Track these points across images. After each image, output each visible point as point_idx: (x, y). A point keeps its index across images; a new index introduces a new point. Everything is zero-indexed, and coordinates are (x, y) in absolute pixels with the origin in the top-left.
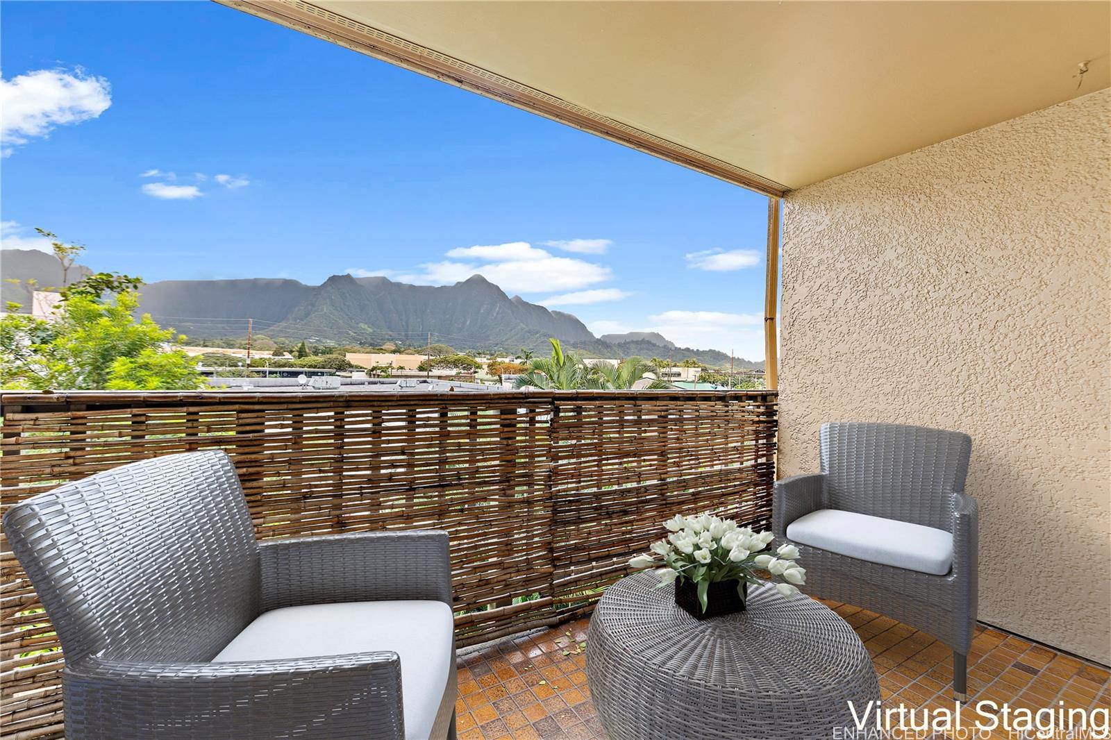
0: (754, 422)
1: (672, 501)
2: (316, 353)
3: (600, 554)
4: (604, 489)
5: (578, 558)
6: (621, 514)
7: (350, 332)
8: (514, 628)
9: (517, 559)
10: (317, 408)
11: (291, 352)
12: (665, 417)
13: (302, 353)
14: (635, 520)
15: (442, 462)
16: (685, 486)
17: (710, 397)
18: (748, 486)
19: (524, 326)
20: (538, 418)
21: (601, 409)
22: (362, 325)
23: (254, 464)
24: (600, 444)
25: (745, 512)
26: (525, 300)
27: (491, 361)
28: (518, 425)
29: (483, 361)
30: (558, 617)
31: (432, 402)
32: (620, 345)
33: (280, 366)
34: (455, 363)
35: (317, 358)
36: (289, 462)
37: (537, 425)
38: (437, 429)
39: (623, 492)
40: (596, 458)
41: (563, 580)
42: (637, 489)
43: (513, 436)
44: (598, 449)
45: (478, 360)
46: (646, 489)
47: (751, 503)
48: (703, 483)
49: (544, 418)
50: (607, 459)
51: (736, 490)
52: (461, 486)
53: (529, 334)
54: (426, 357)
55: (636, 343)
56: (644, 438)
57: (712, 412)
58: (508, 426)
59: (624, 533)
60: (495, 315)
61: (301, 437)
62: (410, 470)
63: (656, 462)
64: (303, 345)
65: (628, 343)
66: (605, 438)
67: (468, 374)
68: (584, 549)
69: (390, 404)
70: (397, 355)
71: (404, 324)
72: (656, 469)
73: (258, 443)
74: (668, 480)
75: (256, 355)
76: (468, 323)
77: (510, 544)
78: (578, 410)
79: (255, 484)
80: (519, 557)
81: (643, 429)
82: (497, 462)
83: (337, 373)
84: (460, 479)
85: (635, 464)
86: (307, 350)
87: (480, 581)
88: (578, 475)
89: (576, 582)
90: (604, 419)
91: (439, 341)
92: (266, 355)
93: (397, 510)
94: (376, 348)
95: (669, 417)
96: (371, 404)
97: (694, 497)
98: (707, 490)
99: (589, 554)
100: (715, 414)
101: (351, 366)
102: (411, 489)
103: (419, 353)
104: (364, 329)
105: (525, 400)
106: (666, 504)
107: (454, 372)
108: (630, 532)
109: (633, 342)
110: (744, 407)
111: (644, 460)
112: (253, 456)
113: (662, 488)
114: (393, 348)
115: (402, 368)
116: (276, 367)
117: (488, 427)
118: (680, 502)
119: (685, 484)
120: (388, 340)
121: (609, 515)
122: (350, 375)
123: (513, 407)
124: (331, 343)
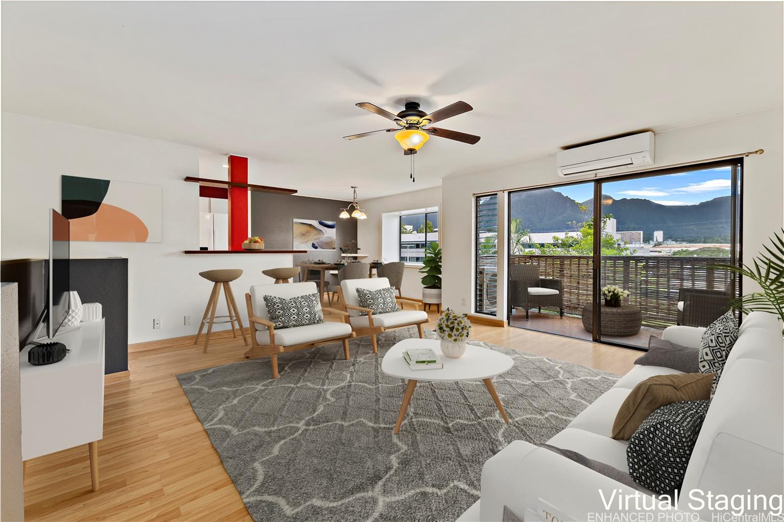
10: (573, 258)
20: (639, 264)
28: (631, 266)
36: (568, 269)
61: (571, 264)
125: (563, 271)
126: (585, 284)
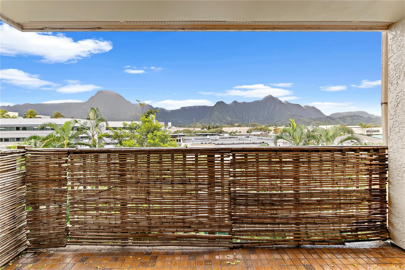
0: (366, 165)
1: (303, 203)
2: (213, 128)
3: (260, 221)
4: (261, 192)
5: (247, 221)
6: (270, 205)
7: (224, 120)
8: (212, 245)
9: (216, 216)
10: (140, 154)
11: (206, 128)
12: (298, 160)
13: (209, 128)
14: (278, 209)
15: (184, 174)
16: (311, 196)
17: (331, 150)
18: (362, 200)
19: (290, 113)
20: (225, 159)
21: (257, 155)
22: (227, 118)
23: (123, 171)
24: (258, 171)
25: (360, 215)
26: (289, 102)
27: (275, 128)
28: (216, 162)
29: (272, 128)
30: (233, 245)
31: (179, 152)
32: (340, 118)
33: (203, 133)
34: (260, 130)
35: (213, 130)
36: (133, 171)
37: (225, 162)
38: (182, 162)
39: (271, 195)
40: (256, 178)
41: (239, 229)
42: (280, 194)
43: (213, 166)
44: (257, 174)
45: (270, 128)
46: (285, 195)
47: (367, 211)
48: (325, 196)
49: (228, 159)
50: (261, 179)
51: (351, 202)
52: (191, 184)
53: (292, 116)
54: (249, 128)
55: (350, 116)
56: (283, 170)
57: (332, 158)
58: (211, 162)
59: (272, 214)
60: (277, 110)
61: (137, 163)
62: (173, 176)
63: (292, 182)
64: (209, 126)
65: (345, 117)
66: (260, 169)
67: (266, 133)
68: (249, 218)
69: (163, 152)
70: (239, 127)
71: (241, 116)
72: (291, 186)
73: (125, 164)
74: (301, 192)
75: (197, 129)
76: (266, 114)
77: (212, 210)
78: (246, 156)
79: (123, 177)
80: (217, 216)
81: (283, 165)
82: (207, 176)
83: (220, 135)
84: (190, 181)
85: (279, 182)
86: (211, 127)
87: (199, 222)
88: (245, 184)
89: (246, 231)
90: (259, 160)
91: (255, 122)
92: (199, 129)
93: (166, 191)
94: (232, 125)
95: (300, 160)
96: (157, 152)
97: (318, 202)
98: (328, 200)
99: (252, 220)
100: (333, 159)
101: (224, 132)
102: (172, 183)
103: (247, 126)
104: (228, 119)
105: (218, 152)
106: (298, 204)
107: (260, 133)
108: (276, 214)
109: (348, 116)
110: (359, 156)
111: (284, 181)
112: (123, 169)
113: (297, 195)
114: (238, 125)
115: (240, 132)
116: (202, 133)
117: (203, 162)
118: (308, 204)
119: (312, 195)
120: (236, 122)
121: (263, 204)
122: (223, 135)
123: (213, 154)
124: (218, 125)
125: (124, 175)
126: (157, 193)
